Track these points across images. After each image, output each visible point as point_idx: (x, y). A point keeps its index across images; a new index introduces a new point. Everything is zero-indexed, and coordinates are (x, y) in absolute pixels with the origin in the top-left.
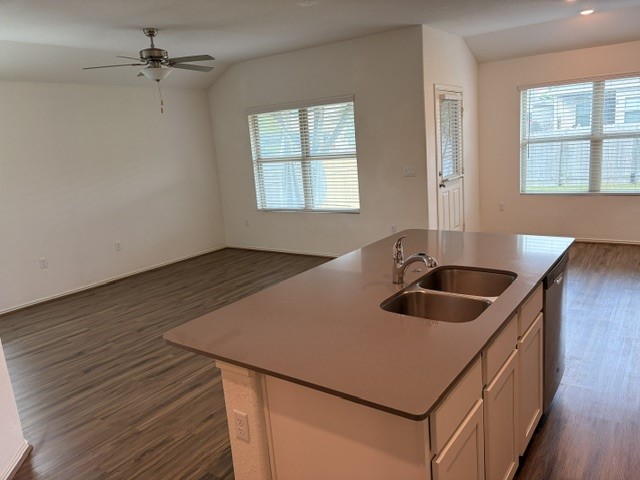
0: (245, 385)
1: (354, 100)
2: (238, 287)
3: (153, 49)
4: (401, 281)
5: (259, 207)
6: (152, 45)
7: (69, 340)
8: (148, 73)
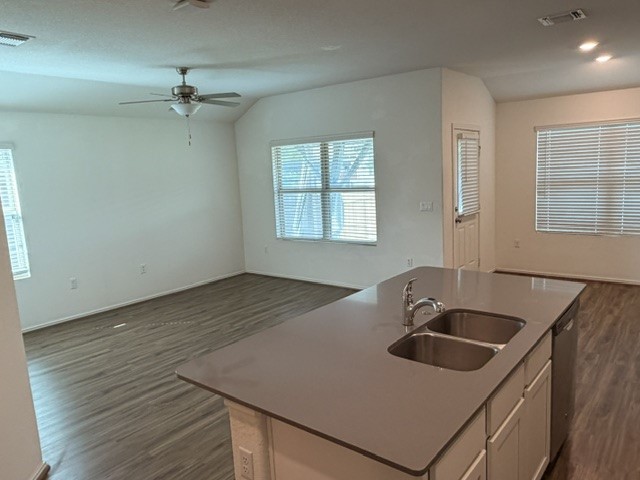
0: (252, 425)
1: (374, 136)
2: (255, 313)
3: (184, 86)
4: (411, 323)
5: (279, 235)
6: (184, 82)
7: (92, 360)
8: (179, 109)
